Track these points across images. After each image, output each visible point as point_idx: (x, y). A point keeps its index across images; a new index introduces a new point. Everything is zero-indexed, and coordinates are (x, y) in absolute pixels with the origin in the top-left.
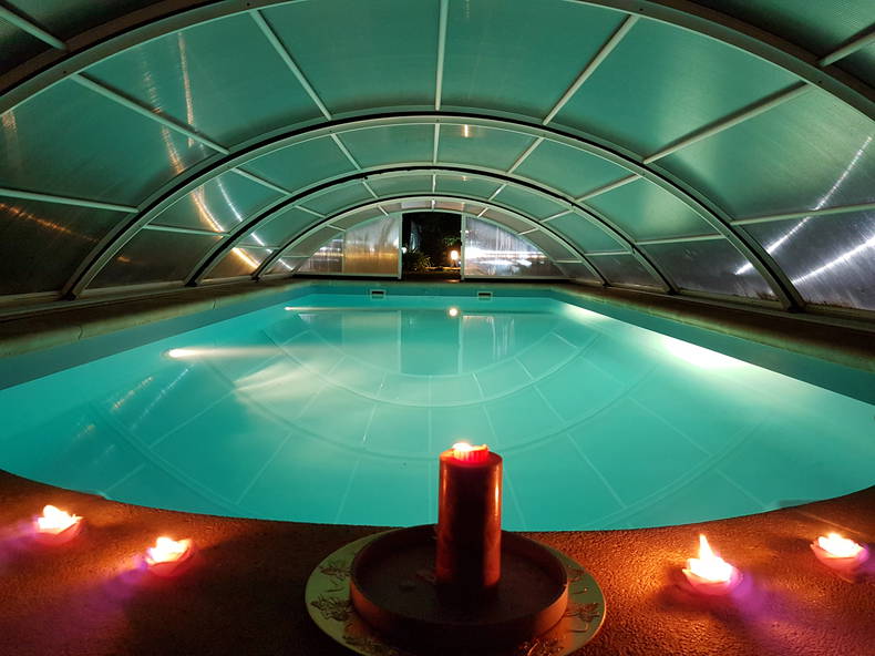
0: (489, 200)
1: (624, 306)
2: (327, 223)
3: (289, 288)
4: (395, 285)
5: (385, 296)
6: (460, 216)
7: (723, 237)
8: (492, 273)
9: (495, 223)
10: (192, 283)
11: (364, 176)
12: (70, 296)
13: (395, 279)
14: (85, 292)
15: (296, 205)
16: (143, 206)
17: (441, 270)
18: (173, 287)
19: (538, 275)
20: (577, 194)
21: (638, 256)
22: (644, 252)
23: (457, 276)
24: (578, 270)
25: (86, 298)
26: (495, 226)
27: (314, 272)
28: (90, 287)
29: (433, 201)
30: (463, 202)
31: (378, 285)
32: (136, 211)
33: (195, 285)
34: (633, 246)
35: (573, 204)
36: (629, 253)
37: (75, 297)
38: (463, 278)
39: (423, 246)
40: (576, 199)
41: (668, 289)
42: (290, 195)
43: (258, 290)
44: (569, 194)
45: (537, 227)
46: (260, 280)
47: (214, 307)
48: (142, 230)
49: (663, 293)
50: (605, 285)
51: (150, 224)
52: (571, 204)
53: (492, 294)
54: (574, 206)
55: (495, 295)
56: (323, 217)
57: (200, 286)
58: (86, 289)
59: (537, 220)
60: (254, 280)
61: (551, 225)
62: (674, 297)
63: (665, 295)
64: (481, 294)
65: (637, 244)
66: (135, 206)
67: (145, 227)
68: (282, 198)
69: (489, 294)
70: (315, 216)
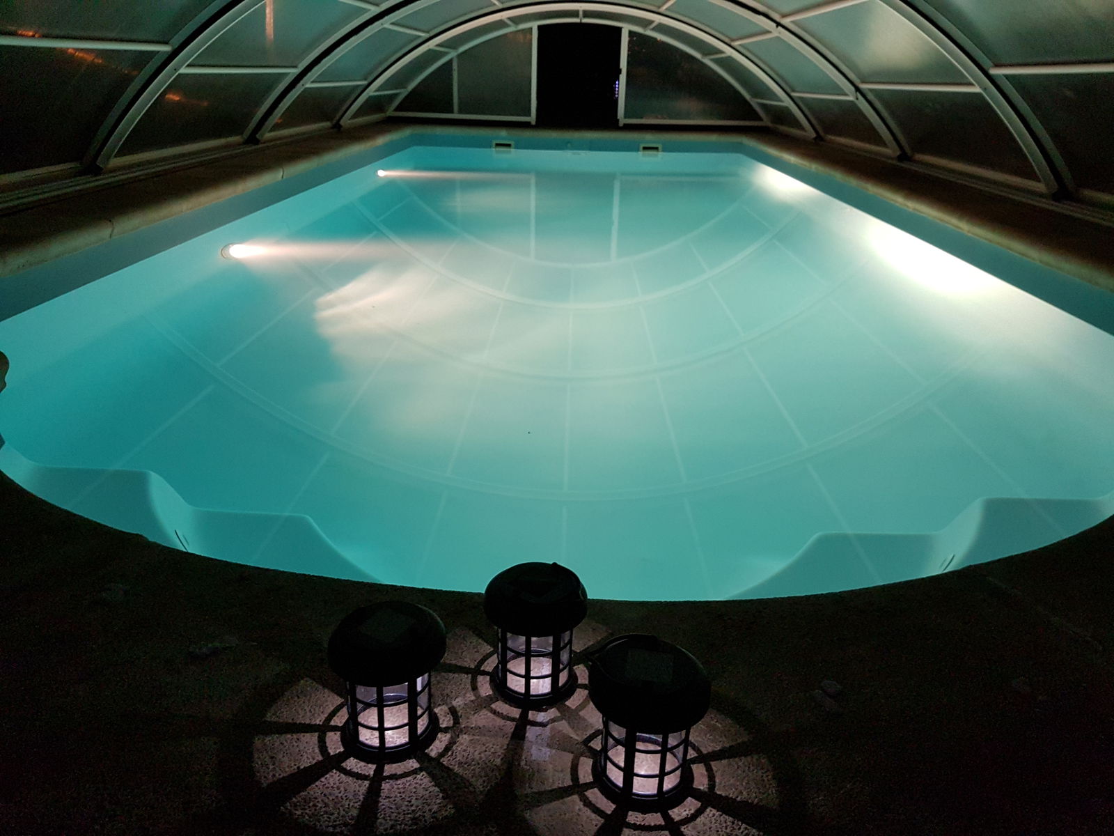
0: (662, 10)
1: (838, 176)
2: (431, 45)
3: (381, 141)
4: (527, 134)
5: (513, 150)
6: (619, 30)
7: (977, 89)
10: (252, 140)
12: (97, 171)
13: (526, 125)
14: (115, 162)
15: (386, 23)
16: (177, 40)
18: (227, 147)
20: (786, 10)
21: (862, 102)
22: (871, 97)
24: (782, 116)
25: (113, 170)
28: (121, 153)
29: (581, 9)
30: (623, 11)
31: (503, 134)
32: (166, 49)
33: (257, 142)
34: (858, 89)
35: (778, 24)
36: (851, 98)
37: (102, 169)
38: (621, 124)
40: (784, 16)
41: (898, 153)
42: (374, 10)
43: (340, 146)
44: (774, 10)
45: (729, 51)
46: (342, 129)
47: (282, 177)
48: (179, 75)
49: (892, 159)
50: (815, 139)
51: (188, 66)
52: (774, 25)
53: (660, 148)
54: (780, 28)
55: (664, 150)
56: (425, 35)
57: (264, 143)
58: (115, 156)
59: (727, 40)
60: (335, 130)
61: (748, 50)
62: (905, 165)
63: (894, 162)
64: (645, 148)
65: (863, 86)
66: (166, 43)
67: (183, 70)
68: (365, 15)
69: (656, 149)
70: (413, 35)
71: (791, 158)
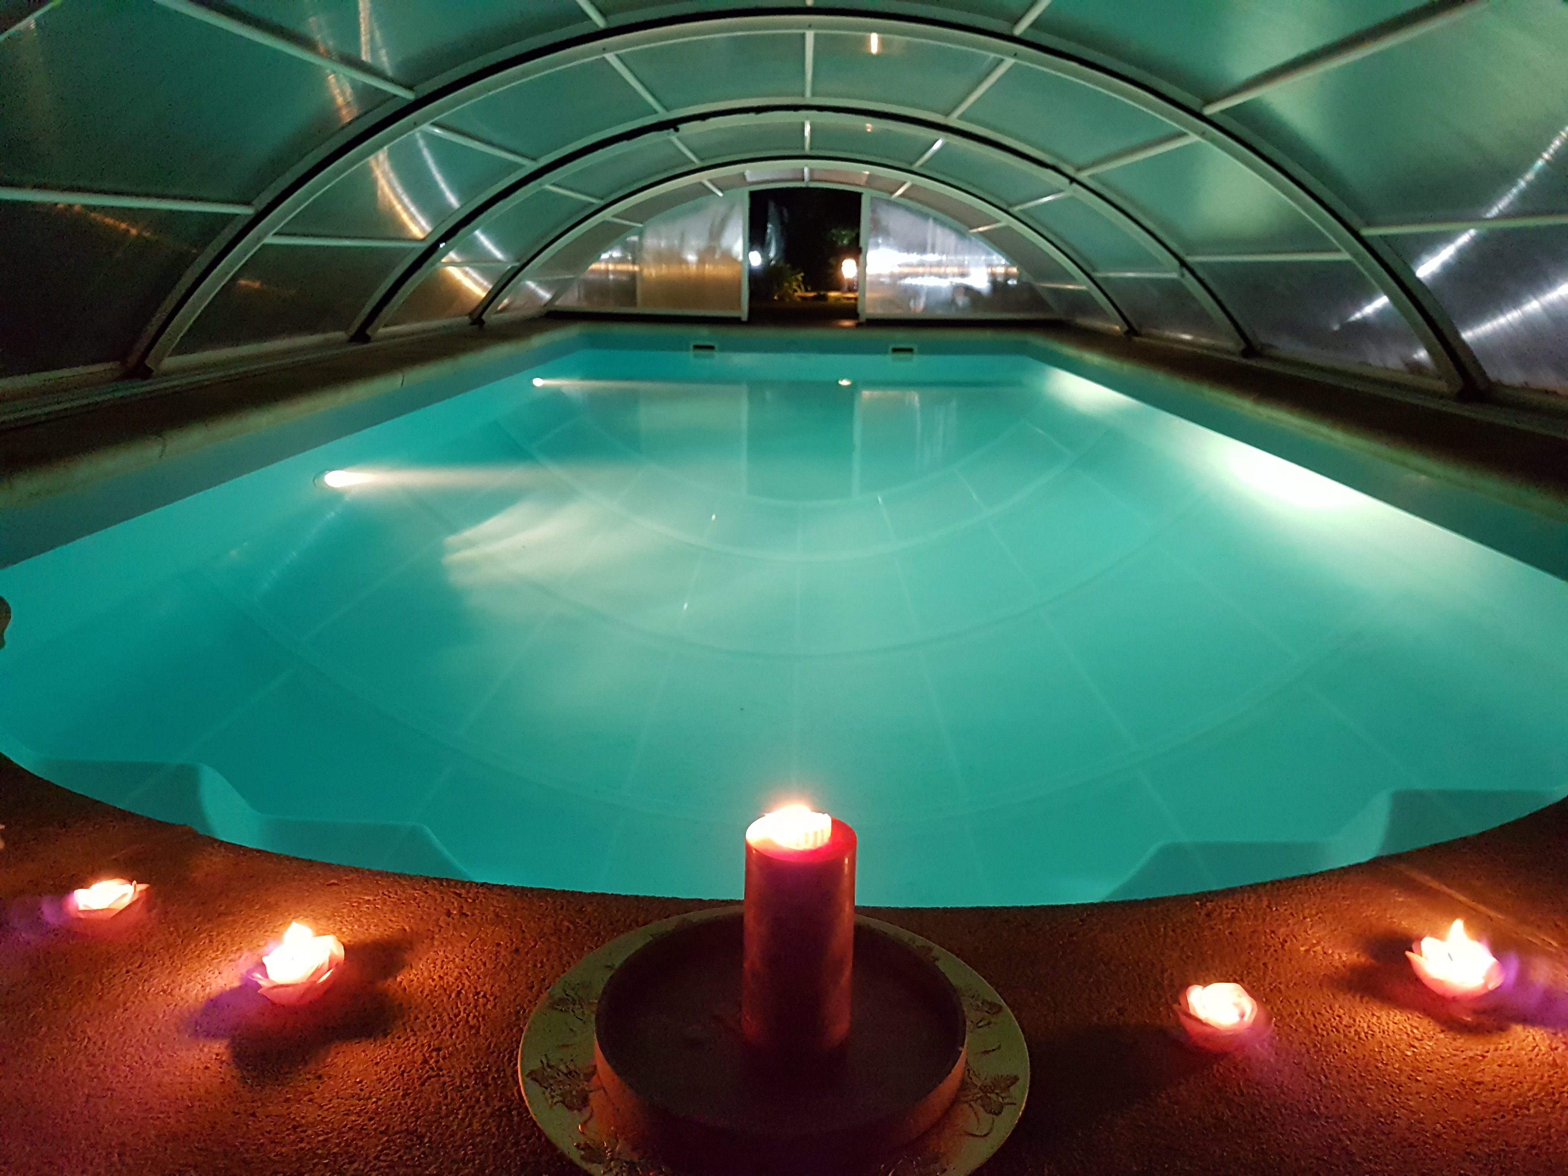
0: (916, 167)
1: (1160, 379)
2: (607, 215)
3: (538, 341)
4: (735, 334)
5: (717, 354)
6: (858, 196)
7: (1345, 256)
8: (918, 308)
9: (927, 210)
10: (361, 336)
11: (673, 124)
12: (142, 372)
13: (734, 322)
14: (170, 362)
15: (546, 184)
16: (264, 199)
17: (825, 298)
18: (327, 344)
19: (1004, 310)
20: (1080, 160)
21: (1190, 282)
22: (1201, 273)
23: (850, 311)
24: (1079, 304)
25: (166, 374)
26: (926, 216)
27: (585, 306)
28: (178, 350)
29: (806, 167)
30: (867, 171)
31: (703, 333)
32: (247, 211)
33: (367, 339)
34: (1183, 264)
35: (1072, 180)
36: (1174, 275)
37: (150, 371)
38: (862, 319)
39: (789, 252)
40: (1079, 169)
41: (1243, 347)
42: (531, 166)
43: (481, 347)
44: (1065, 161)
45: (1005, 220)
46: (486, 325)
47: (402, 384)
48: (264, 245)
49: (1233, 354)
50: (1127, 333)
51: (276, 234)
52: (1066, 181)
53: (916, 350)
54: (1075, 185)
55: (922, 352)
56: (599, 203)
57: (377, 341)
58: (170, 356)
59: (1004, 206)
60: (475, 327)
61: (1032, 217)
62: (1252, 362)
63: (1236, 359)
64: (895, 350)
65: (1189, 259)
66: (248, 203)
67: (269, 240)
68: (518, 172)
69: (910, 350)
70: (582, 201)
71: (1093, 358)
